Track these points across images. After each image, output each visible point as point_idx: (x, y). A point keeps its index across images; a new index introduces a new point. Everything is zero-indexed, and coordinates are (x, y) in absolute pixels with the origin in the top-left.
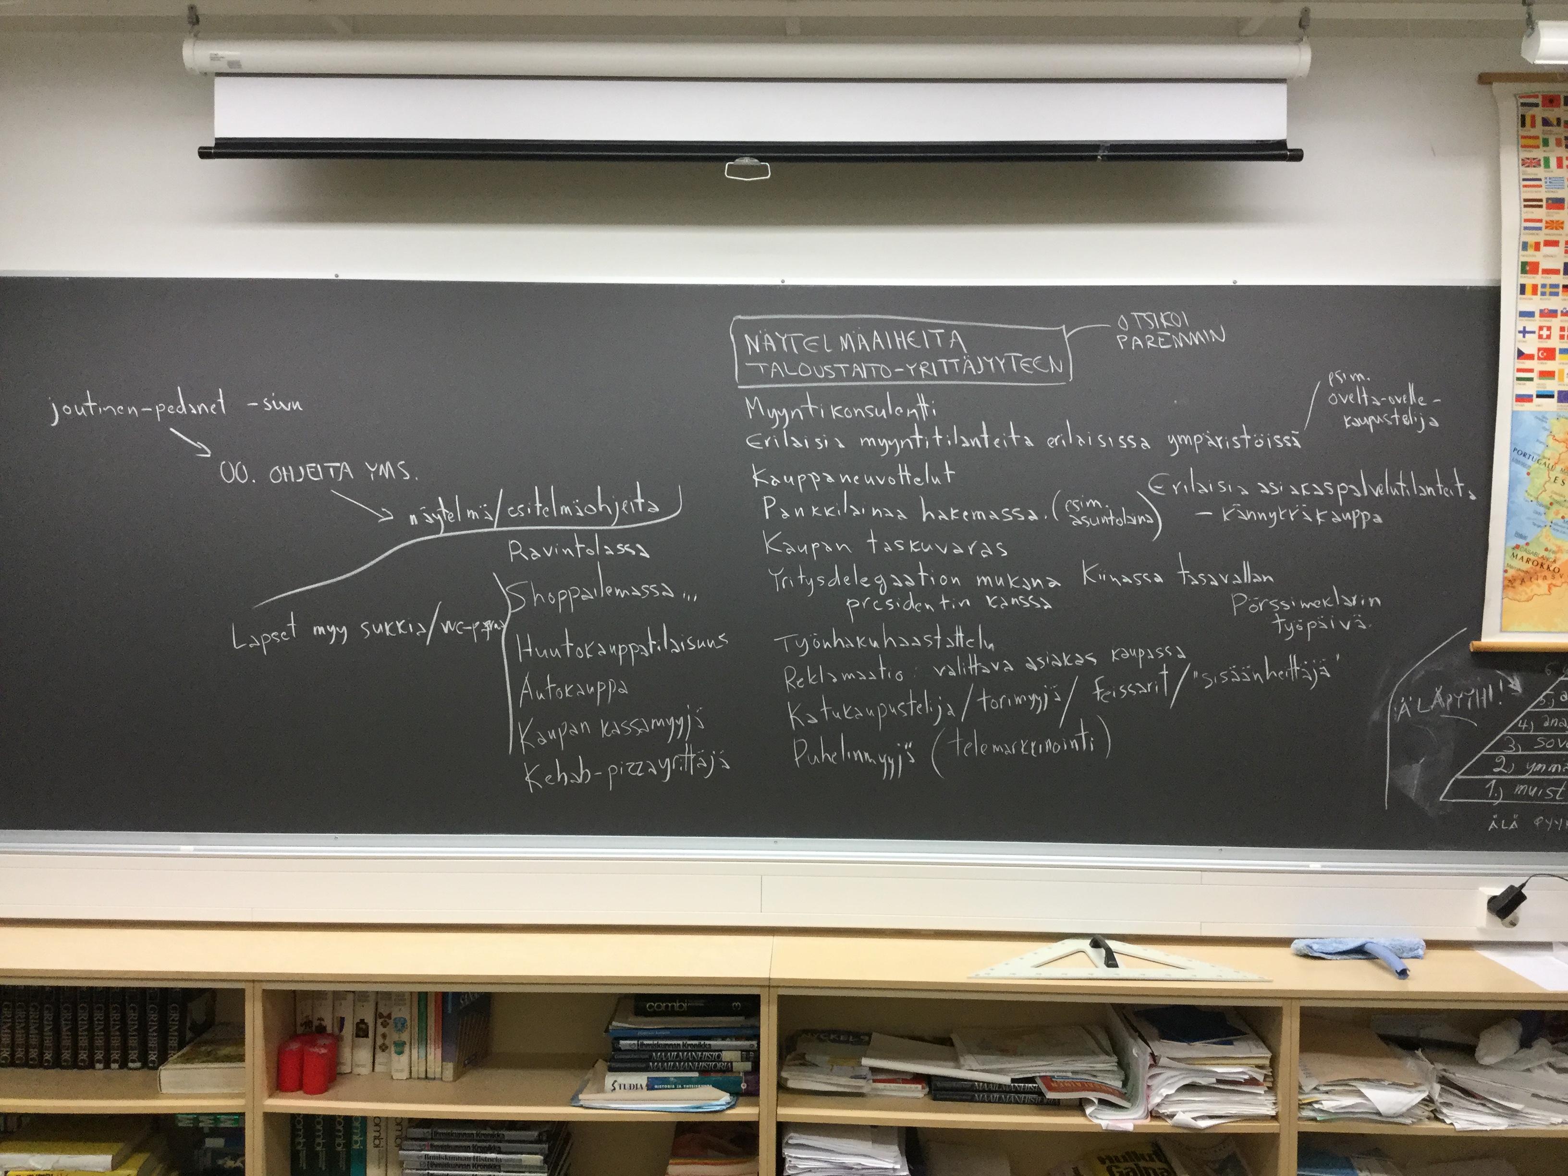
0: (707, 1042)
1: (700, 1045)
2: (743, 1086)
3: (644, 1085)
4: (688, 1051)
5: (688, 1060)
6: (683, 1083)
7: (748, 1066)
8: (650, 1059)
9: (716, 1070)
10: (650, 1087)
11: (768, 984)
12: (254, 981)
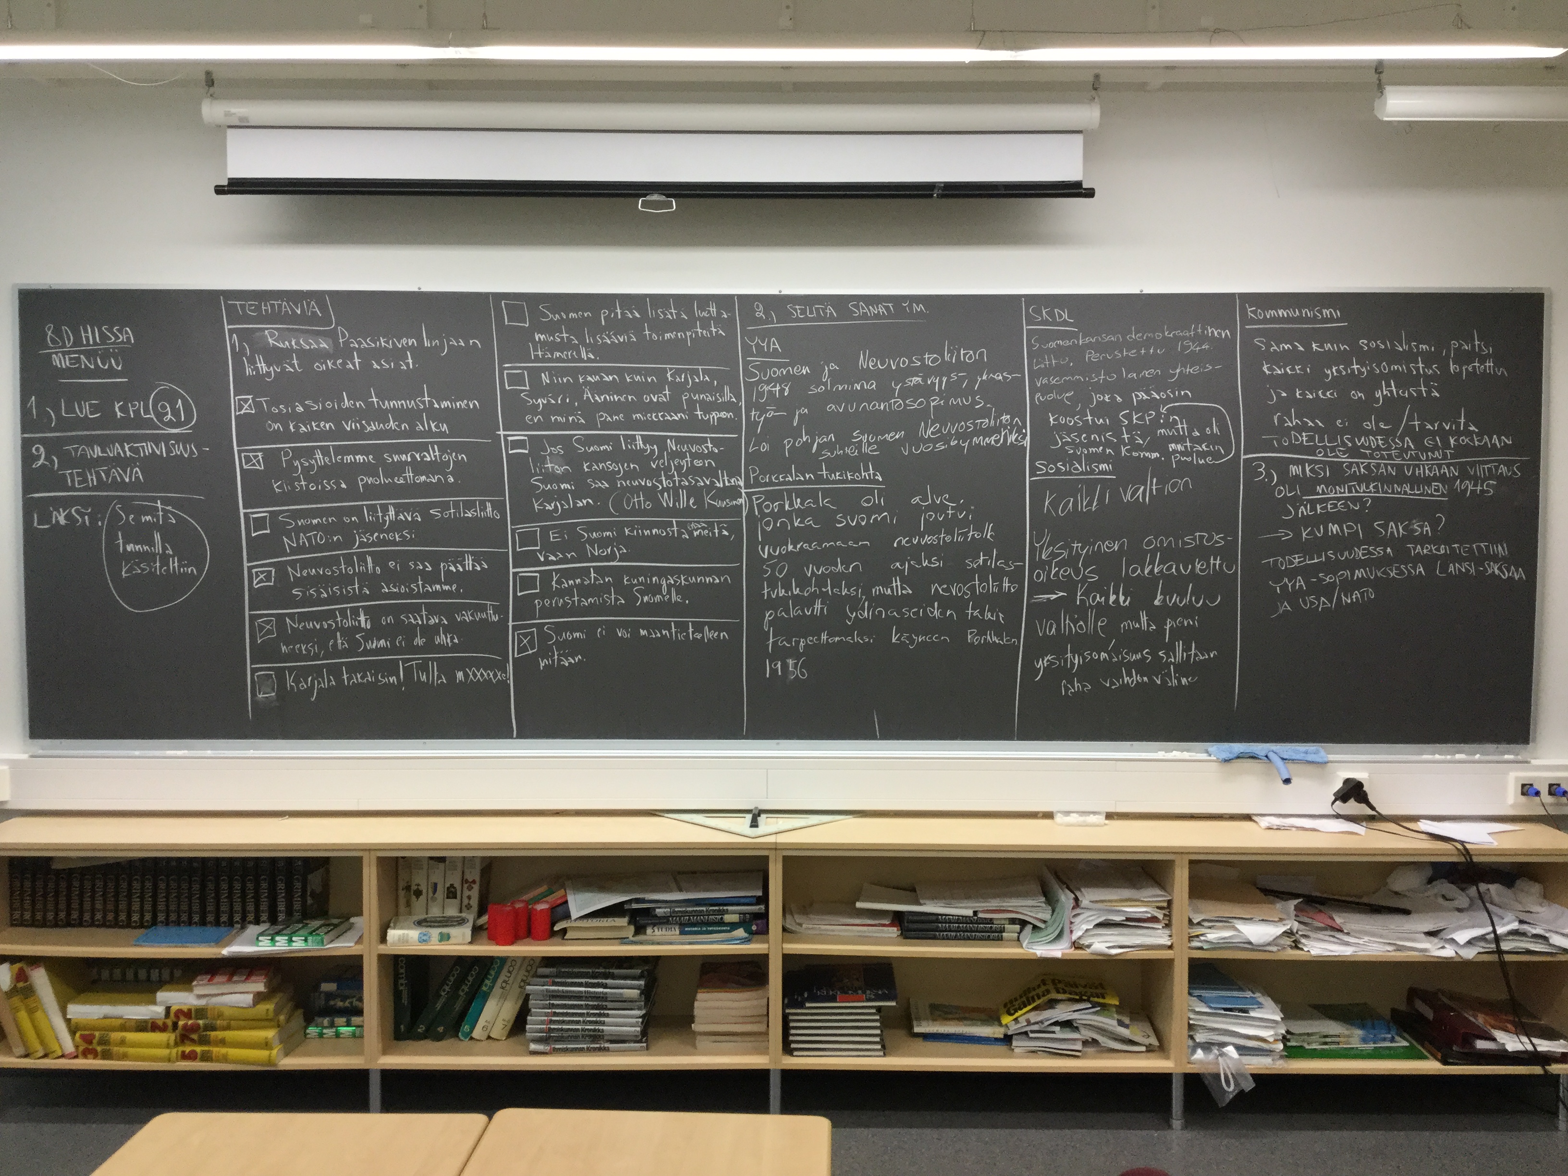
2: (756, 926)
10: (682, 934)
11: (775, 848)
12: (370, 850)
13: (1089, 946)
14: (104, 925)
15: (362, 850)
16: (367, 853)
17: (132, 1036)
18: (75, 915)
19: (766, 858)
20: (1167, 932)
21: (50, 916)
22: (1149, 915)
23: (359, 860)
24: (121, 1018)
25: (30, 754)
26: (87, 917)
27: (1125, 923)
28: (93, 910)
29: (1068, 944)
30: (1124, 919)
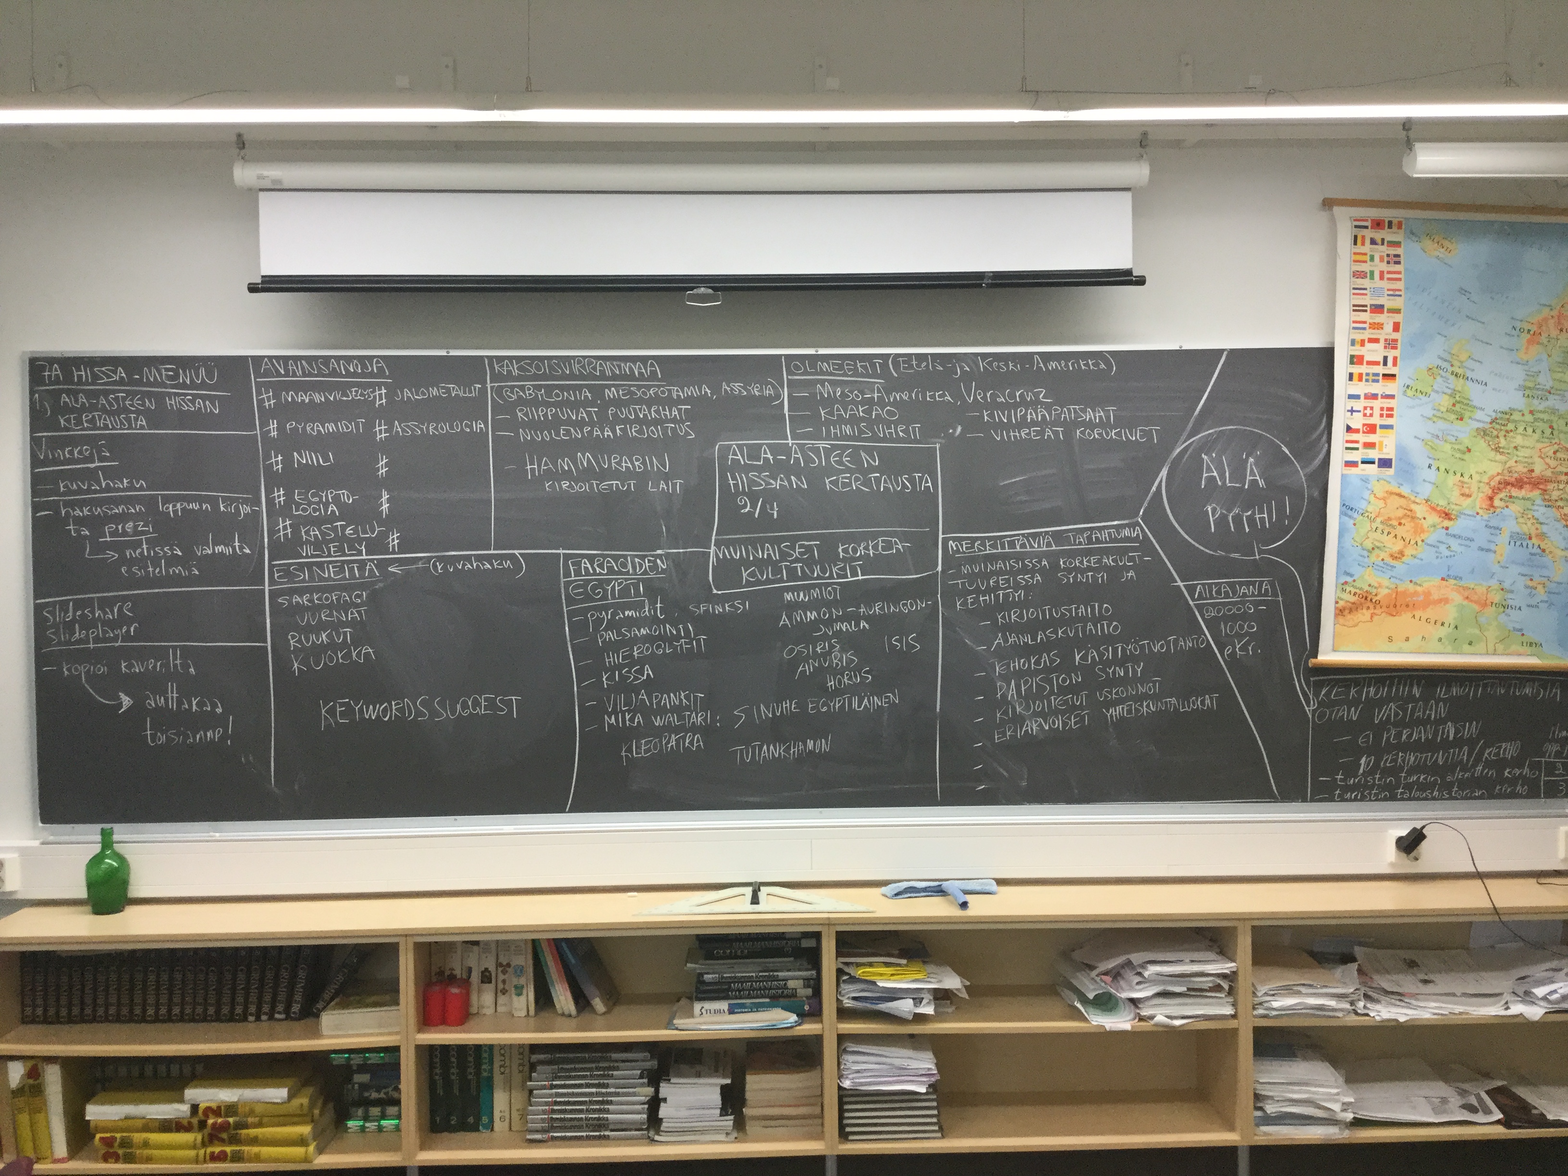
0: (775, 974)
1: (769, 976)
2: (807, 1008)
3: (726, 1010)
4: (760, 981)
5: (760, 989)
6: (757, 1008)
7: (809, 991)
8: (729, 989)
9: (782, 996)
10: (731, 1012)
11: (829, 923)
12: (406, 936)
13: (1153, 1018)
14: (118, 1019)
15: (400, 936)
16: (404, 938)
17: (156, 1137)
18: (88, 1011)
19: (821, 933)
21: (64, 1012)
23: (398, 944)
24: (144, 1118)
25: (42, 840)
26: (101, 1012)
27: (1186, 993)
28: (107, 1006)
29: (1132, 1016)
30: (1185, 989)
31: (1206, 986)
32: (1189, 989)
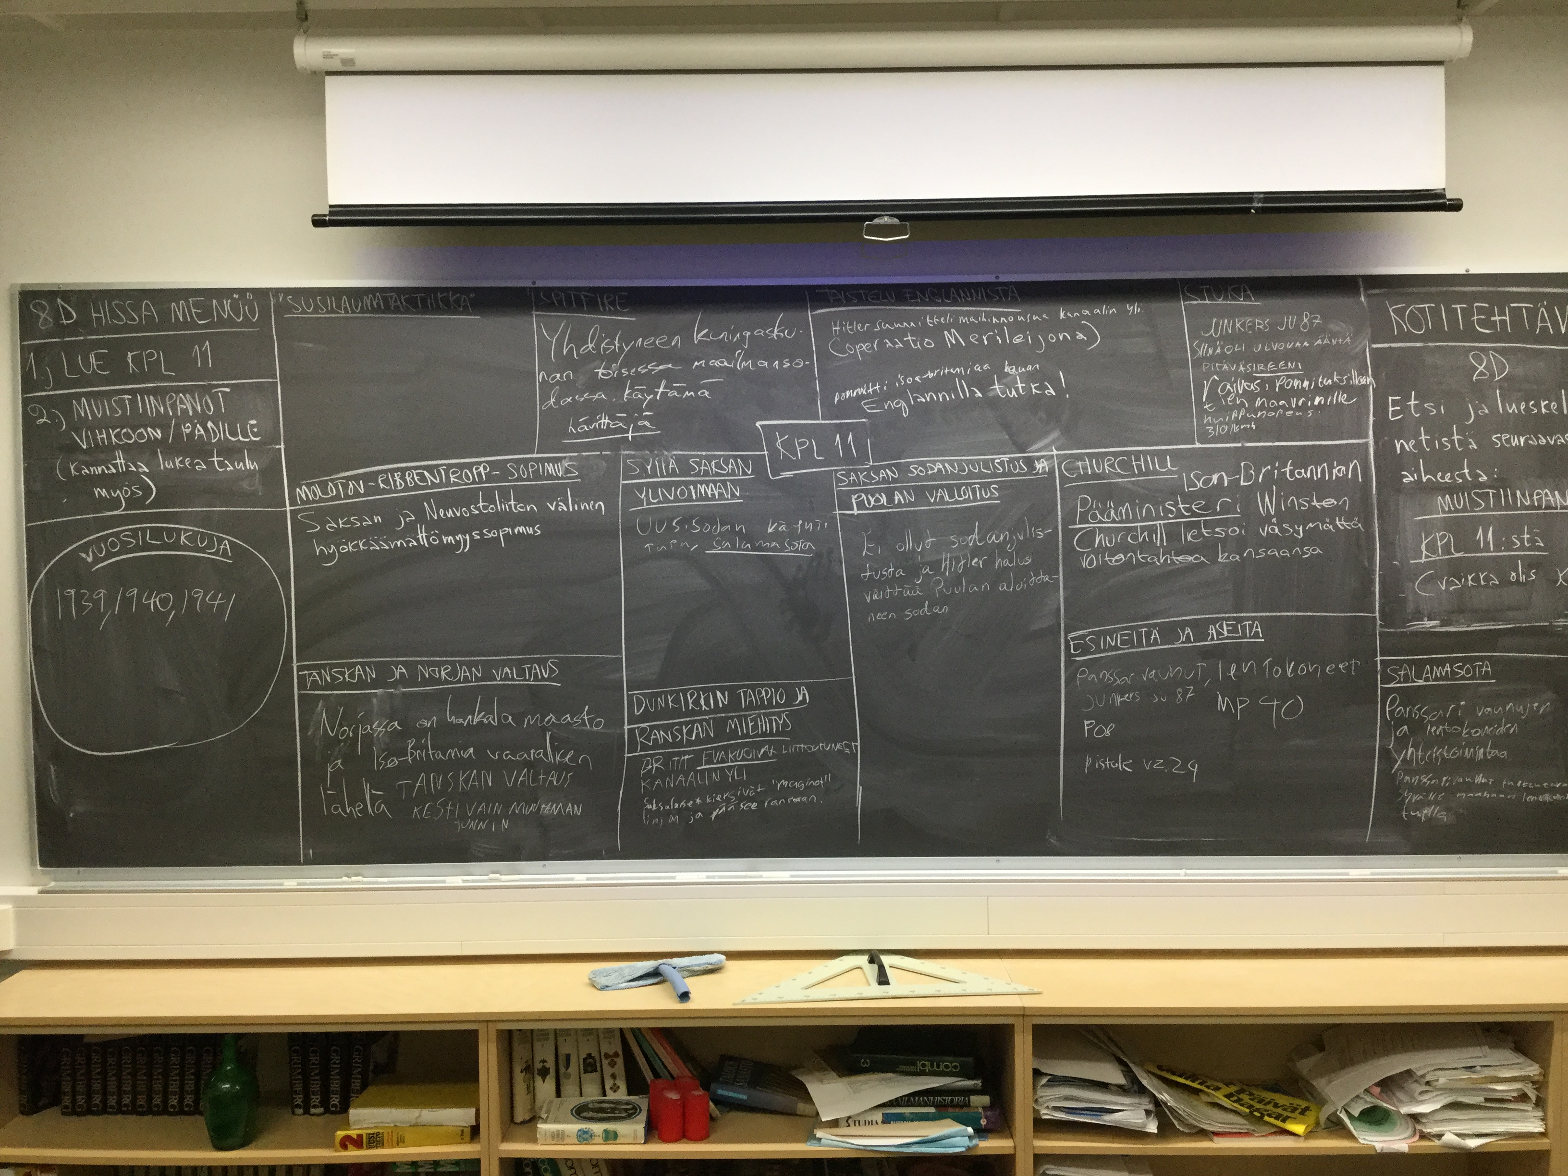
2: (985, 1121)
3: (880, 1122)
6: (919, 1119)
9: (952, 1104)
10: (886, 1123)
11: (1023, 1013)
12: (487, 1021)
13: (1440, 1136)
14: (134, 1110)
15: (480, 1022)
16: (485, 1024)
18: (97, 1099)
19: (1013, 1025)
20: (1540, 1114)
22: (1515, 1094)
23: (475, 1033)
25: (40, 888)
26: (112, 1101)
27: (1484, 1104)
28: (120, 1093)
29: (1409, 1132)
30: (1482, 1099)
31: (1508, 1096)
32: (1487, 1100)
